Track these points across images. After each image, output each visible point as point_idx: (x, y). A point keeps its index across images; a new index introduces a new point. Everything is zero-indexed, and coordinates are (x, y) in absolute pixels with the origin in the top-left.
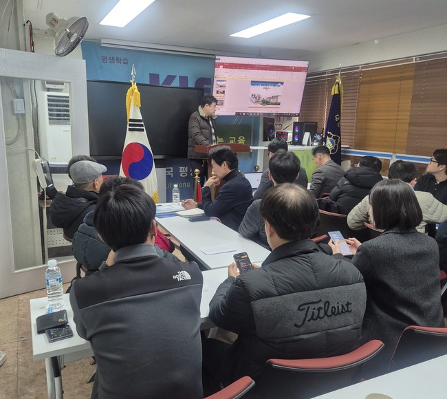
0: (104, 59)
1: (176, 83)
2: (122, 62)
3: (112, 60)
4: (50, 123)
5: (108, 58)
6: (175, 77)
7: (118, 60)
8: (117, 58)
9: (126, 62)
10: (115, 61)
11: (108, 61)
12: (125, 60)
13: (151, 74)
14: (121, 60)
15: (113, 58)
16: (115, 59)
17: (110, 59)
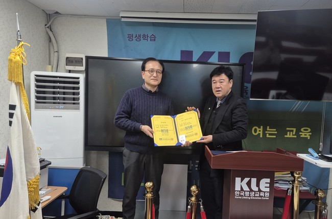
0: (130, 37)
1: (214, 59)
2: (149, 39)
3: (138, 38)
4: (36, 108)
5: (134, 36)
6: (212, 53)
7: (145, 37)
8: (144, 35)
9: (153, 39)
10: (142, 39)
11: (134, 39)
12: (153, 36)
13: (182, 52)
14: (148, 37)
15: (140, 36)
16: (142, 36)
17: (136, 36)
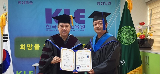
0: (20, 2)
2: (29, 3)
5: (22, 2)
6: (61, 9)
10: (25, 3)
11: (22, 3)
12: (31, 2)
13: (46, 9)
14: (28, 2)
15: (24, 2)
16: (25, 2)
17: (23, 2)
